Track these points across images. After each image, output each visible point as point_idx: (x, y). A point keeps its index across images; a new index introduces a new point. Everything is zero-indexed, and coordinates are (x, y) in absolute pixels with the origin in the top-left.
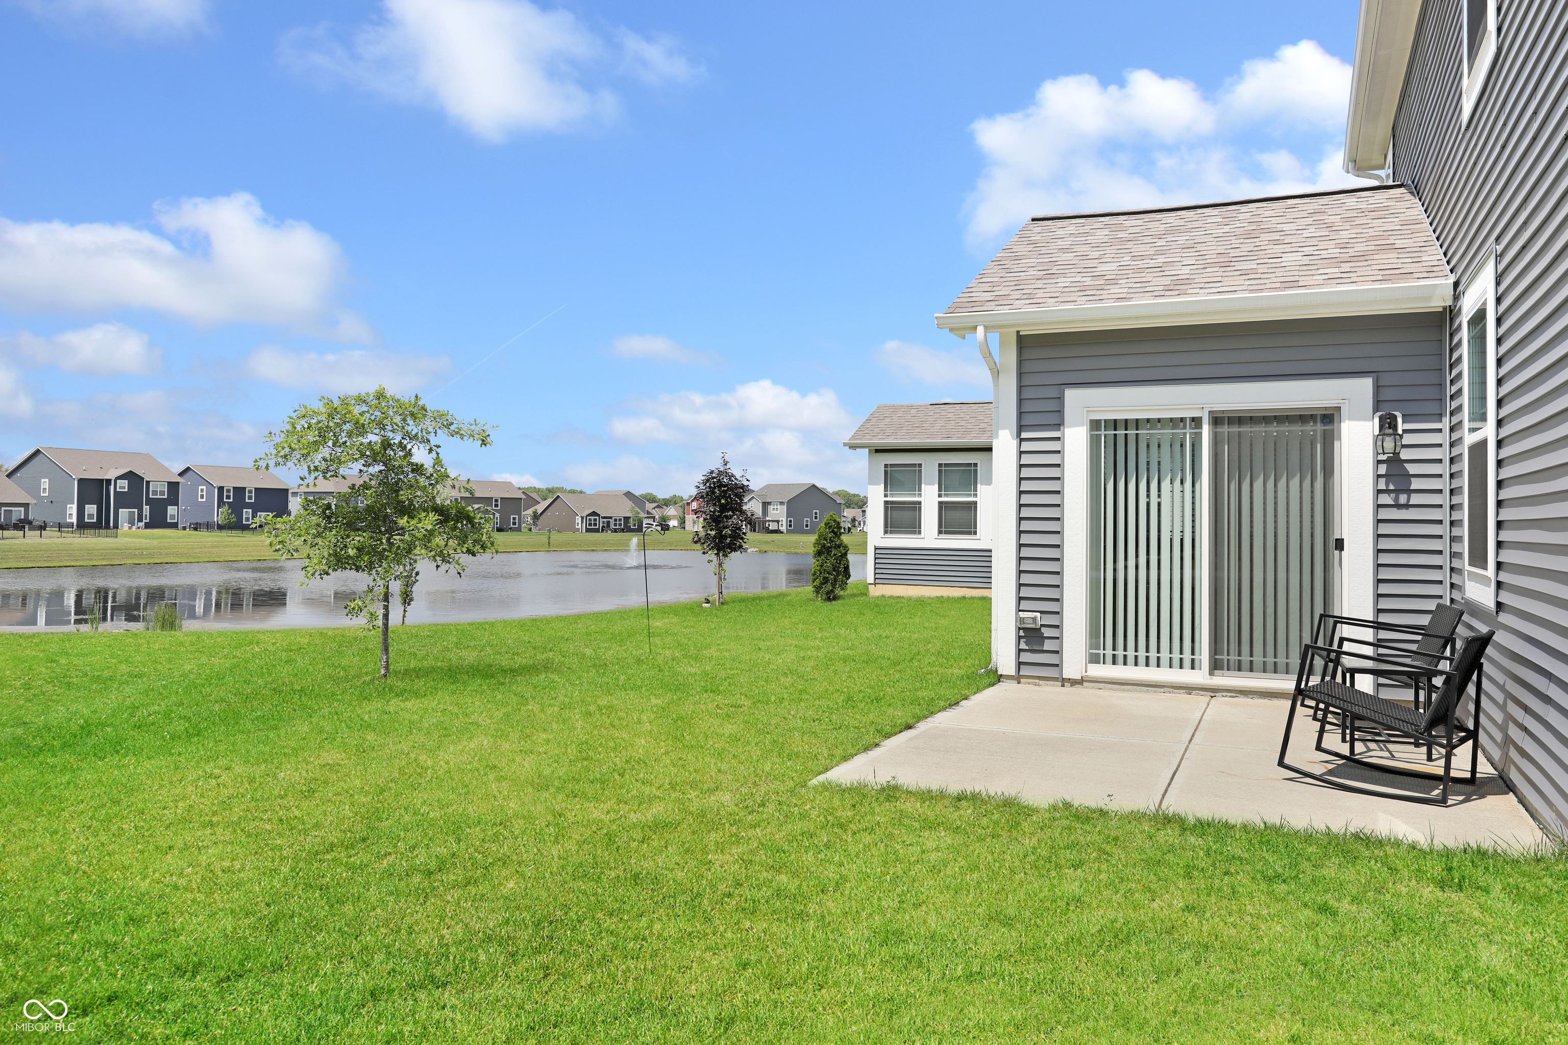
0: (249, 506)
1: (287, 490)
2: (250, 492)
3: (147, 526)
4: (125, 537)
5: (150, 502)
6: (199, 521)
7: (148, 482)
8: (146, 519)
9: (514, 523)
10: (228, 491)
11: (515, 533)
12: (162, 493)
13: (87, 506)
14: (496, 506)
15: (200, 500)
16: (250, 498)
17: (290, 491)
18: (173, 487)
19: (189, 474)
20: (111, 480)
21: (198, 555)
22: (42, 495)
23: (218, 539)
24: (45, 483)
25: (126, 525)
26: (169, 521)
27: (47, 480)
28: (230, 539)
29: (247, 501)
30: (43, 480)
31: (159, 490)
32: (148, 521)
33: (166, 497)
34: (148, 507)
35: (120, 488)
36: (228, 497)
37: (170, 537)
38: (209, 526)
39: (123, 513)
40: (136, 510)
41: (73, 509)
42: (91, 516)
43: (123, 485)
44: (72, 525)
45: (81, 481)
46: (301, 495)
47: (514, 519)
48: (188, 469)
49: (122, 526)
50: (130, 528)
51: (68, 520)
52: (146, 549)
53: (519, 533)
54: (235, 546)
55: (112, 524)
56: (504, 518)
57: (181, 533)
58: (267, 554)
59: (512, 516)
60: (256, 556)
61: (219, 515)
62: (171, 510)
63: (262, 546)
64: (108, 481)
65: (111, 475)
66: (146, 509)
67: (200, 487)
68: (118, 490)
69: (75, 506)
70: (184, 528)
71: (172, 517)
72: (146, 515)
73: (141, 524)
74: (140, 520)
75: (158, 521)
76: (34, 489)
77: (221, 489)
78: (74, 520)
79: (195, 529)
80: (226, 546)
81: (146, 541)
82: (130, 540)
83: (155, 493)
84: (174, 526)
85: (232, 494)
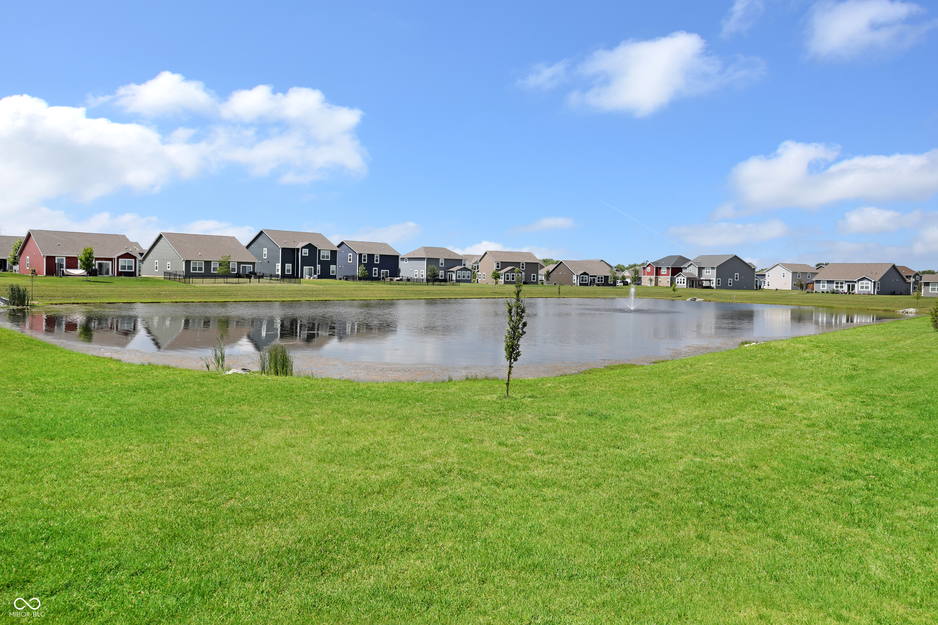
0: (376, 265)
1: (398, 256)
2: (377, 257)
3: (319, 277)
4: (305, 283)
5: (320, 262)
6: (349, 275)
7: (319, 250)
8: (318, 273)
9: (534, 279)
10: (365, 256)
11: (534, 285)
12: (327, 257)
13: (286, 264)
14: (523, 268)
15: (349, 262)
16: (377, 261)
17: (400, 257)
18: (334, 253)
19: (344, 246)
20: (299, 249)
21: (345, 295)
22: (264, 258)
23: (357, 286)
24: (265, 251)
25: (307, 276)
26: (331, 274)
27: (266, 249)
28: (365, 286)
29: (375, 262)
30: (264, 249)
31: (325, 254)
32: (319, 274)
33: (329, 259)
34: (320, 265)
35: (304, 253)
36: (365, 260)
37: (330, 284)
38: (354, 278)
39: (306, 268)
40: (313, 267)
41: (279, 266)
42: (288, 271)
43: (306, 252)
44: (277, 276)
45: (283, 249)
46: (406, 260)
47: (534, 276)
48: (342, 243)
49: (305, 277)
50: (309, 278)
51: (277, 273)
52: (316, 291)
53: (537, 285)
54: (367, 290)
55: (300, 276)
56: (528, 276)
57: (338, 281)
58: (385, 295)
59: (532, 275)
60: (379, 297)
61: (359, 271)
62: (333, 267)
63: (383, 291)
65: (299, 246)
66: (319, 267)
67: (349, 254)
68: (303, 255)
69: (280, 264)
70: (340, 279)
71: (333, 272)
72: (318, 271)
73: (315, 276)
74: (315, 273)
75: (325, 274)
76: (259, 256)
77: (360, 255)
78: (280, 273)
79: (346, 279)
80: (362, 290)
81: (316, 286)
82: (307, 285)
83: (323, 257)
84: (334, 277)
85: (366, 258)
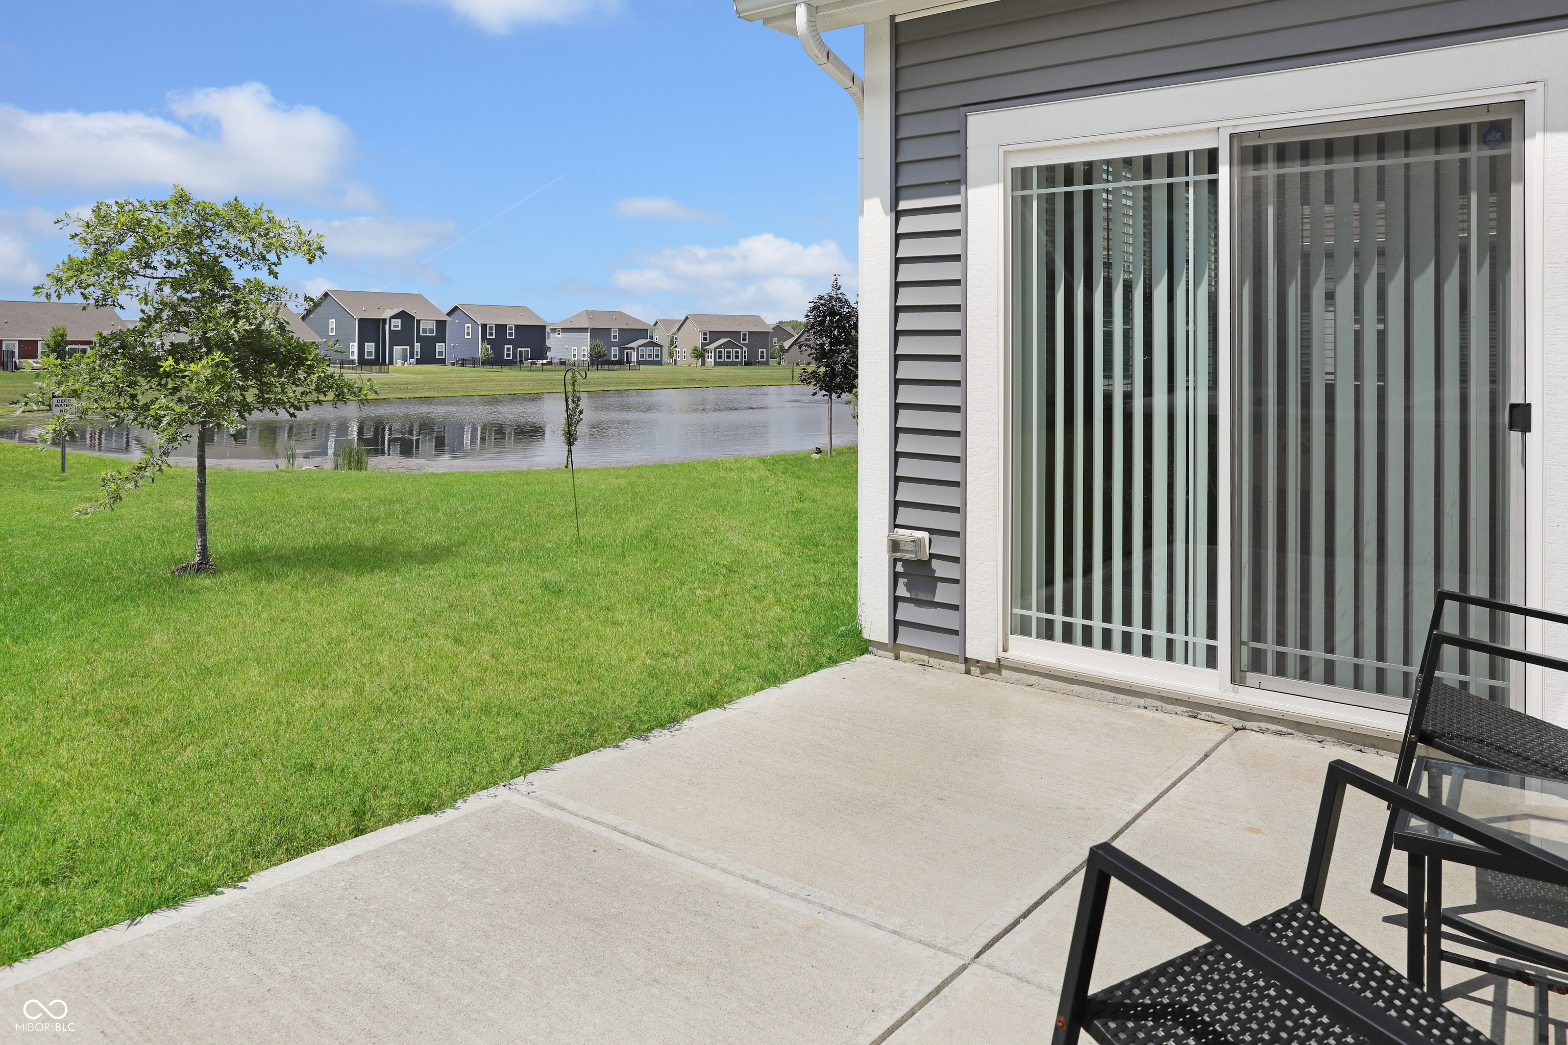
0: (509, 342)
1: (544, 327)
2: (511, 329)
3: (419, 362)
4: (396, 373)
5: (420, 339)
6: (466, 357)
7: (419, 321)
8: (417, 355)
9: (762, 357)
10: (491, 328)
11: (762, 367)
12: (431, 331)
13: (366, 344)
14: (744, 339)
15: (466, 337)
16: (511, 334)
17: (548, 329)
18: (441, 324)
19: (457, 312)
20: (386, 319)
21: (456, 389)
22: (330, 334)
23: (476, 374)
24: (332, 323)
25: (400, 362)
26: (437, 357)
27: (334, 320)
28: (488, 374)
29: (508, 337)
30: (331, 321)
31: (428, 327)
32: (419, 357)
33: (434, 334)
34: (419, 344)
35: (395, 326)
36: (491, 334)
37: (435, 373)
38: (474, 362)
39: (397, 349)
40: (408, 347)
41: (354, 347)
42: (370, 353)
43: (397, 324)
44: (353, 362)
45: (361, 321)
46: (559, 331)
47: (762, 352)
48: (456, 308)
49: (396, 363)
50: (403, 364)
51: (351, 357)
52: (412, 384)
53: (768, 367)
54: (491, 381)
55: (387, 361)
56: (753, 353)
57: (448, 368)
58: (518, 388)
59: (760, 350)
60: (509, 390)
61: (481, 350)
62: (439, 347)
63: (517, 381)
64: (384, 320)
65: (387, 315)
66: (417, 346)
67: (466, 325)
68: (392, 328)
69: (356, 344)
70: (453, 364)
71: (441, 353)
72: (417, 352)
73: (412, 360)
74: (412, 357)
75: (428, 357)
76: (322, 330)
77: (484, 326)
78: (356, 357)
79: (463, 365)
80: (483, 381)
81: (412, 376)
82: (399, 375)
83: (425, 331)
84: (442, 362)
85: (494, 331)
